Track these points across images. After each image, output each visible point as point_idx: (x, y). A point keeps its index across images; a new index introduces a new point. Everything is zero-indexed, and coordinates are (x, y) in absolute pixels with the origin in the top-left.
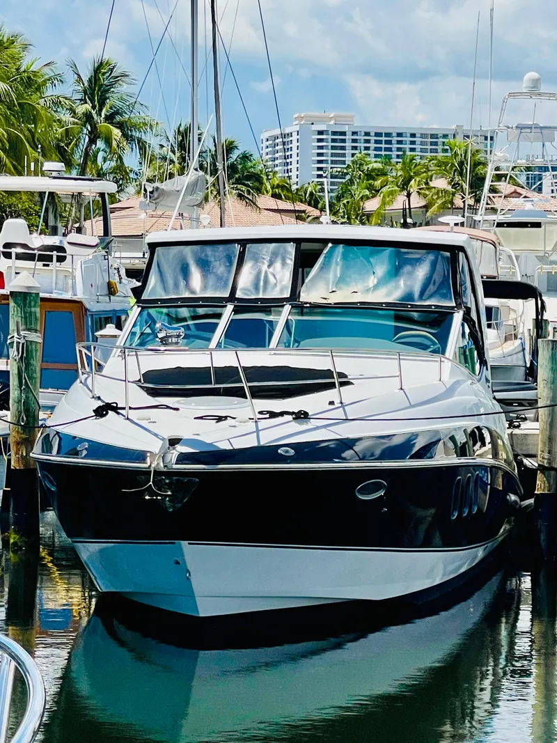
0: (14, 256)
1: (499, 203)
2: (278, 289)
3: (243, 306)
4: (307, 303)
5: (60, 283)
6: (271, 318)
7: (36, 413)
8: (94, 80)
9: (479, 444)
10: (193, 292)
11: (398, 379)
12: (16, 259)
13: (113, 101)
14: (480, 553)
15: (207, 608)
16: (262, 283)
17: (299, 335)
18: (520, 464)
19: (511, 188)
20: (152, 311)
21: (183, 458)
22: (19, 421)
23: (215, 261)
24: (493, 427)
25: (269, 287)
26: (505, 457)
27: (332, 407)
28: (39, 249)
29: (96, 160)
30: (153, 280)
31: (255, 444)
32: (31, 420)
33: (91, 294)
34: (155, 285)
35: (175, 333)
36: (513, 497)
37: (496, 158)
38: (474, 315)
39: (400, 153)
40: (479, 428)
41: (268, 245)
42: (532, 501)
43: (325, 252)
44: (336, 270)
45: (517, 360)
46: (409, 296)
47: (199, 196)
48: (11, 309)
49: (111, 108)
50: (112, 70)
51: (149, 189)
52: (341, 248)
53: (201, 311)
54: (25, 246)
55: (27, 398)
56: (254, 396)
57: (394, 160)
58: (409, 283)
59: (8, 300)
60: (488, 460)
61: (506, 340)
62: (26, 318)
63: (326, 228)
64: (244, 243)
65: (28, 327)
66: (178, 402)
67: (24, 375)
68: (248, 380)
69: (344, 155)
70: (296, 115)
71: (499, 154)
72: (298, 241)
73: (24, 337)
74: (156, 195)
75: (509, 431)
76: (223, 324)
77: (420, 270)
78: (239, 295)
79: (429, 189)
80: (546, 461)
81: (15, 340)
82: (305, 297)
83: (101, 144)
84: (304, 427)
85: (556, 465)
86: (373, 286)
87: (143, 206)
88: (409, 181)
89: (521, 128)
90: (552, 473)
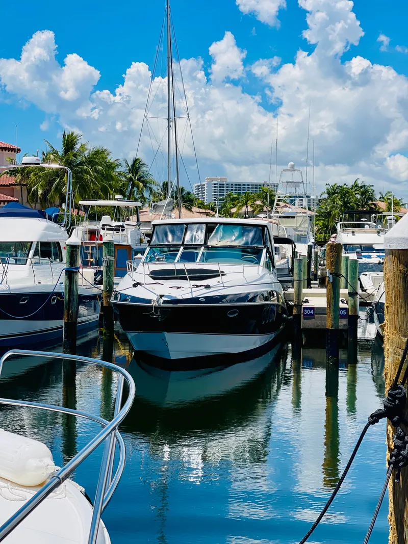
1: (279, 210)
2: (199, 241)
3: (187, 247)
4: (210, 246)
5: (123, 239)
6: (197, 251)
7: (113, 286)
8: (133, 165)
9: (272, 297)
10: (169, 242)
11: (243, 273)
12: (107, 230)
13: (140, 173)
14: (273, 335)
15: (174, 356)
16: (194, 239)
17: (207, 258)
18: (287, 303)
19: (284, 204)
20: (154, 249)
21: (165, 302)
22: (106, 288)
23: (177, 231)
24: (277, 290)
25: (196, 240)
26: (282, 301)
27: (219, 283)
28: (115, 227)
29: (134, 194)
30: (154, 238)
31: (191, 297)
32: (111, 288)
33: (134, 243)
35: (162, 257)
36: (285, 316)
37: (278, 193)
38: (270, 250)
39: (244, 192)
40: (272, 291)
41: (196, 225)
42: (292, 317)
43: (216, 227)
44: (220, 234)
45: (285, 266)
46: (246, 243)
47: (171, 207)
48: (103, 249)
49: (139, 176)
50: (140, 162)
51: (153, 205)
52: (222, 226)
53: (172, 249)
54: (110, 226)
55: (109, 280)
56: (190, 280)
57: (242, 194)
58: (247, 239)
59: (103, 245)
60: (276, 302)
61: (282, 259)
62: (109, 251)
63: (217, 219)
64: (187, 224)
65: (110, 255)
66: (163, 282)
67: (108, 272)
68: (188, 274)
69: (224, 192)
70: (207, 178)
71: (280, 192)
72: (207, 224)
73: (108, 258)
74: (155, 207)
75: (283, 292)
76: (180, 253)
77: (251, 234)
78: (185, 243)
79: (255, 204)
80: (297, 302)
81: (105, 259)
82: (209, 244)
83: (135, 189)
84: (209, 291)
85: (301, 304)
86: (233, 240)
87: (151, 211)
88: (248, 201)
89: (287, 182)
90: (299, 307)
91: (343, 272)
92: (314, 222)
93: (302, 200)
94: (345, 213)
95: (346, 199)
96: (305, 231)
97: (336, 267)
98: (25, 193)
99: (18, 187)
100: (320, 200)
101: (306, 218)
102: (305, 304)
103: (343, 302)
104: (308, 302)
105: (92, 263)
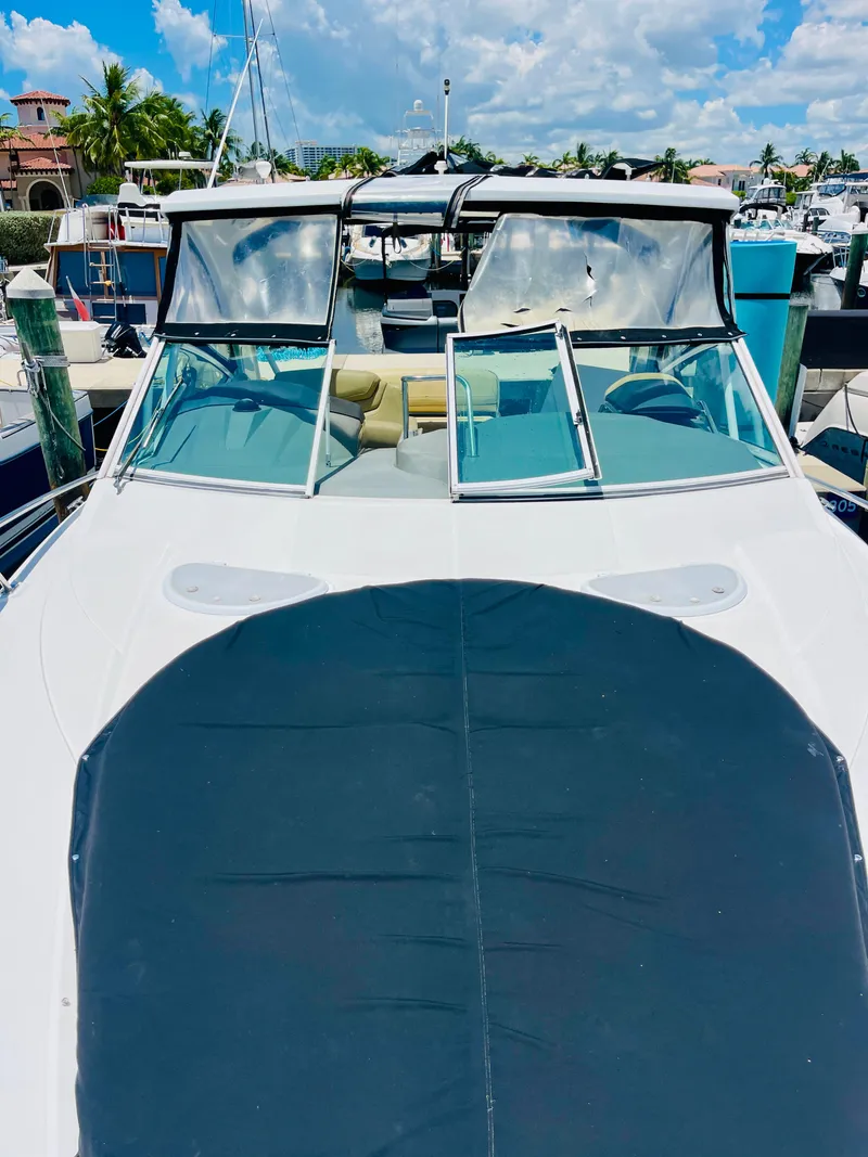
0: (127, 214)
12: (130, 215)
55: (61, 443)
62: (36, 336)
65: (43, 348)
73: (39, 364)
89: (414, 131)
98: (80, 158)
99: (71, 151)
105: (109, 288)
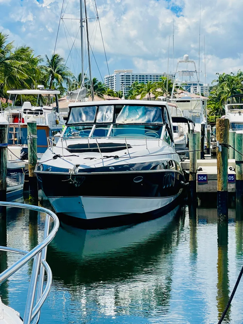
0: (27, 113)
1: (176, 95)
2: (109, 120)
3: (99, 125)
4: (118, 124)
5: (41, 121)
6: (107, 129)
7: (36, 159)
8: (53, 60)
9: (171, 166)
10: (83, 121)
11: (146, 146)
12: (28, 114)
13: (59, 66)
14: (172, 199)
15: (89, 216)
16: (104, 118)
17: (116, 134)
18: (184, 172)
19: (181, 91)
20: (70, 127)
21: (80, 171)
22: (31, 162)
23: (90, 111)
24: (176, 160)
25: (106, 119)
26: (179, 170)
27: (126, 154)
28: (34, 111)
29: (54, 85)
30: (71, 118)
31: (103, 166)
32: (35, 162)
33: (51, 124)
34: (71, 119)
35: (77, 132)
36: (183, 182)
37: (176, 81)
38: (169, 127)
39: (147, 81)
40: (171, 160)
41: (106, 106)
42: (188, 183)
43: (123, 108)
44: (127, 113)
45: (183, 142)
46: (149, 121)
47: (85, 95)
48: (28, 129)
49: (58, 69)
50: (58, 57)
51: (69, 93)
52: (128, 107)
53: (86, 127)
54: (30, 110)
55: (33, 155)
56: (102, 152)
57: (145, 84)
58: (149, 117)
59: (27, 126)
60: (174, 170)
61: (180, 136)
62: (32, 130)
63: (122, 101)
64: (98, 106)
65: (33, 133)
66: (78, 154)
67: (32, 148)
68: (100, 147)
69: (130, 83)
70: (115, 71)
71: (177, 80)
72: (115, 105)
73: (32, 136)
74: (71, 95)
75: (181, 162)
76: (92, 131)
77: (152, 113)
78: (97, 122)
79: (156, 92)
80: (192, 171)
81: (29, 137)
82: (117, 122)
83: (55, 80)
84: (117, 161)
85: (195, 172)
86: (138, 118)
87: (68, 98)
88: (150, 89)
89: (183, 72)
90: (194, 174)
91: (230, 143)
92: (207, 106)
93: (196, 88)
94: (232, 97)
95: (233, 86)
96: (199, 113)
97: (224, 138)
100: (211, 87)
101: (199, 102)
102: (199, 172)
103: (231, 170)
104: (202, 170)
105: (15, 141)
